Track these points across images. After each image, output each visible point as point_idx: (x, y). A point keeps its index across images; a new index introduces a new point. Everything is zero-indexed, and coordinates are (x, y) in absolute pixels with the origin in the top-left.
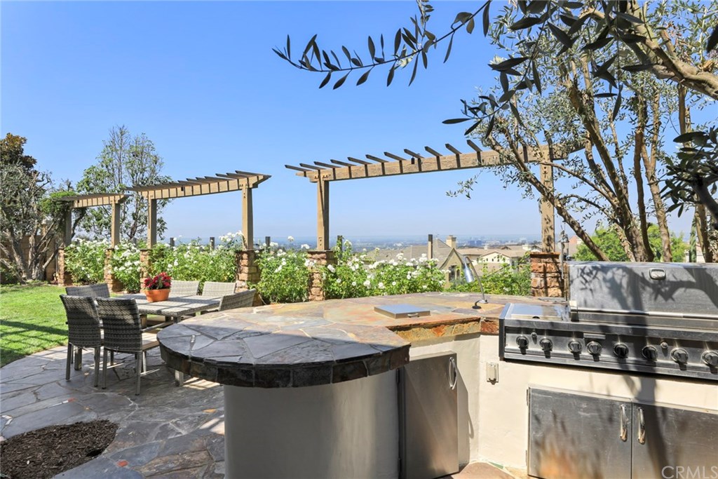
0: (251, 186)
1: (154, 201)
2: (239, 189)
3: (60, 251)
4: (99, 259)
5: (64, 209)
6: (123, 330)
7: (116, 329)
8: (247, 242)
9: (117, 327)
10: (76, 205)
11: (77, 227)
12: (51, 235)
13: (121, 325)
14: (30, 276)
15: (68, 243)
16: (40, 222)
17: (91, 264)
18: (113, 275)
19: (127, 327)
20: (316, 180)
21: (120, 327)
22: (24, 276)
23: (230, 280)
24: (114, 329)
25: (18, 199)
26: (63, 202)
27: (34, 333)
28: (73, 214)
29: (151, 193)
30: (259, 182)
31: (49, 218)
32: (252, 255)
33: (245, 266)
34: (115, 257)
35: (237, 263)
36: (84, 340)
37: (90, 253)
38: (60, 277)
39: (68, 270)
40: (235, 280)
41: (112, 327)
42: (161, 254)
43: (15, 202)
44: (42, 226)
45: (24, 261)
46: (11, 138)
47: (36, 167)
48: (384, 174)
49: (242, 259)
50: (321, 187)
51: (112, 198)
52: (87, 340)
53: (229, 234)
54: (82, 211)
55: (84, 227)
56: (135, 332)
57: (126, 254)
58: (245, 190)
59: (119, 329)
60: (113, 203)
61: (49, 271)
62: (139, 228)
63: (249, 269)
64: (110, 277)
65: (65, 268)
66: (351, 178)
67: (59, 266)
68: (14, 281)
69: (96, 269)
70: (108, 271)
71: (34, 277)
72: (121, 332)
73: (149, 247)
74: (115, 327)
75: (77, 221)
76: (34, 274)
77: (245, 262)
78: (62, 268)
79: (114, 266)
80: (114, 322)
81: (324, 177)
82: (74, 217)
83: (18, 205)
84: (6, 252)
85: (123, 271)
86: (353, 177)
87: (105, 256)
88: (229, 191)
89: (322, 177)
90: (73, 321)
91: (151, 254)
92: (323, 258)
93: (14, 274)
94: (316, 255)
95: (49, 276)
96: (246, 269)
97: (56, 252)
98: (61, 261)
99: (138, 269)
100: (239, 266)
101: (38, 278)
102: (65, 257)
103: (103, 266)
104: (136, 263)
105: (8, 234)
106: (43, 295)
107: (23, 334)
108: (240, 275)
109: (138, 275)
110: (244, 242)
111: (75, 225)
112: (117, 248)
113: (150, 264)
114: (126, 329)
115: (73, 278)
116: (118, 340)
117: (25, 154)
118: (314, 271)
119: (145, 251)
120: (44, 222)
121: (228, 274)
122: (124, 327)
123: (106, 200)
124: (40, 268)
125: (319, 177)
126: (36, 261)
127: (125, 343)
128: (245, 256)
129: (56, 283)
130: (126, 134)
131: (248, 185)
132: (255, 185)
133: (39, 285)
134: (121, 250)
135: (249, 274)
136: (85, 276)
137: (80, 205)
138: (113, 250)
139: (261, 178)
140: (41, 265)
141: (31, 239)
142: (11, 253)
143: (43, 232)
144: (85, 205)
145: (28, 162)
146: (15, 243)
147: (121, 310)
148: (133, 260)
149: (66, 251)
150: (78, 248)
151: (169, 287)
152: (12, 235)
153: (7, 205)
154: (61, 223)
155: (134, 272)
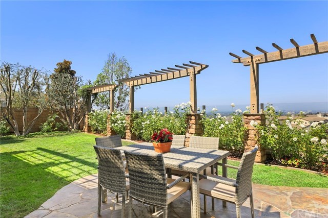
0: (196, 72)
1: (133, 87)
2: (188, 76)
3: (86, 115)
4: (104, 119)
5: (88, 94)
6: (148, 183)
7: (142, 182)
8: (193, 108)
9: (143, 180)
10: (93, 92)
11: (93, 104)
12: (82, 107)
13: (148, 178)
14: (73, 128)
15: (89, 111)
16: (77, 101)
17: (100, 122)
18: (111, 128)
19: (153, 181)
20: (249, 64)
21: (146, 180)
22: (70, 127)
23: (182, 133)
24: (139, 181)
25: (68, 90)
26: (88, 91)
27: (75, 164)
28: (92, 97)
29: (132, 82)
30: (202, 69)
31: (81, 99)
32: (198, 117)
33: (193, 124)
34: (113, 118)
35: (187, 121)
36: (112, 185)
37: (100, 116)
38: (86, 128)
39: (90, 125)
40: (185, 133)
41: (138, 179)
42: (137, 117)
43: (67, 92)
44: (78, 103)
45: (71, 120)
46: (66, 62)
47: (76, 75)
48: (317, 52)
49: (191, 119)
50: (253, 68)
51: (110, 87)
52: (114, 185)
53: (183, 103)
54: (96, 94)
55: (96, 104)
56: (161, 187)
57: (118, 116)
58: (192, 76)
59: (146, 183)
60: (111, 90)
61: (81, 125)
62: (120, 104)
63: (196, 126)
64: (109, 129)
65: (88, 124)
66: (282, 59)
67: (85, 123)
68: (66, 130)
69: (103, 124)
70: (109, 126)
71: (75, 128)
72: (147, 185)
73: (130, 113)
74: (140, 179)
75: (93, 100)
76: (75, 126)
77: (193, 121)
78: (87, 124)
79: (112, 123)
80: (140, 175)
81: (256, 61)
82: (92, 98)
83: (69, 93)
84: (63, 116)
85: (117, 126)
86: (284, 58)
87: (107, 118)
88: (180, 77)
89: (254, 60)
90: (103, 168)
91: (131, 117)
92: (258, 119)
93: (66, 126)
94: (252, 117)
95: (81, 128)
96: (194, 126)
97: (84, 116)
98: (86, 120)
99: (125, 125)
100: (188, 124)
101: (76, 129)
102: (88, 118)
103: (106, 123)
104: (124, 122)
105: (64, 107)
106: (79, 138)
107: (69, 164)
108: (189, 130)
109: (125, 128)
110: (191, 108)
111: (92, 102)
112: (113, 113)
113: (131, 122)
114: (152, 183)
115: (92, 129)
116: (143, 192)
117: (71, 69)
118: (250, 128)
119: (129, 115)
120: (79, 101)
121: (182, 129)
122: (150, 181)
123: (108, 88)
124: (77, 123)
125: (252, 61)
126: (75, 120)
127: (150, 196)
128: (193, 118)
129: (84, 131)
130: (115, 57)
131: (195, 72)
132: (199, 72)
133: (77, 132)
134: (115, 115)
135: (196, 129)
136: (97, 128)
137: (95, 92)
138: (111, 115)
139: (203, 66)
140: (78, 122)
141: (74, 109)
142: (66, 116)
143: (78, 106)
144: (97, 92)
145: (73, 73)
146: (67, 111)
147: (141, 165)
148: (122, 120)
149: (89, 115)
150: (94, 113)
151: (171, 141)
152: (66, 107)
153: (64, 93)
154: (86, 101)
155: (122, 126)
